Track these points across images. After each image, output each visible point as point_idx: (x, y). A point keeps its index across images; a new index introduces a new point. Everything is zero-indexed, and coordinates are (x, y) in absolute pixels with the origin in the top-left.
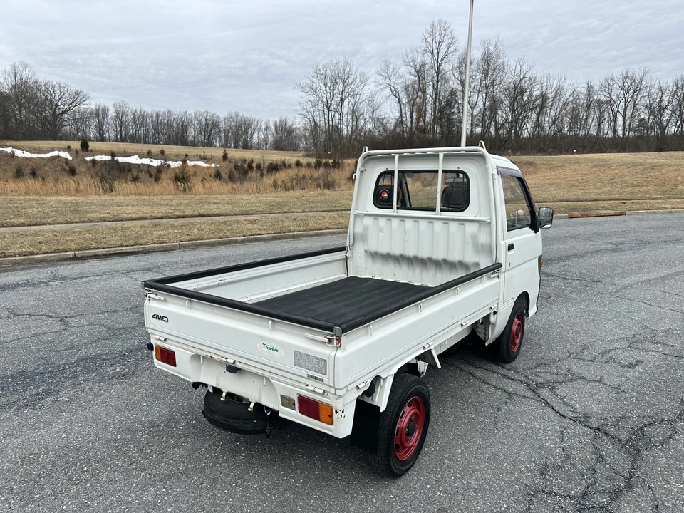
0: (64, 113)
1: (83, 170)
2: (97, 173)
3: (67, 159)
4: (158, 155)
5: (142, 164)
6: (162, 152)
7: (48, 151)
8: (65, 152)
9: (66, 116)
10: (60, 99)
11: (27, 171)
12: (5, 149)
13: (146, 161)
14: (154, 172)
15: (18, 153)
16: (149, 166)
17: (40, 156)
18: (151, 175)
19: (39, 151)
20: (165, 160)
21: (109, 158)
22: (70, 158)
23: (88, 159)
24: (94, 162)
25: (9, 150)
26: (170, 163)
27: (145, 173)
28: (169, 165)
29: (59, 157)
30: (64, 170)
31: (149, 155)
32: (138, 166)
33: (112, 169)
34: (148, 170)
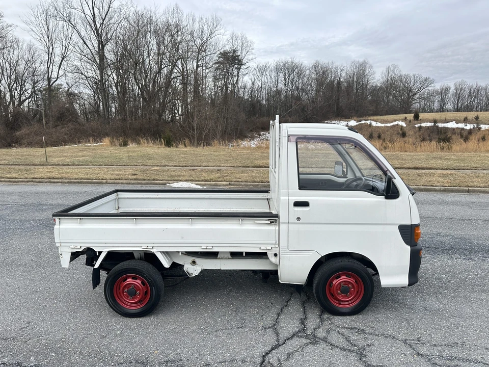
0: (415, 94)
1: (411, 134)
2: (420, 136)
3: (402, 126)
4: (473, 120)
5: (457, 128)
6: (477, 118)
7: (392, 122)
8: (402, 121)
9: (417, 96)
10: (413, 85)
11: (375, 135)
12: (367, 122)
13: (461, 125)
14: (465, 134)
15: (374, 124)
16: (463, 129)
17: (386, 125)
18: (462, 136)
19: (387, 122)
20: (478, 124)
21: (432, 124)
22: (405, 125)
23: (417, 126)
24: (420, 128)
25: (368, 122)
26: (482, 126)
27: (458, 135)
28: (480, 128)
29: (398, 125)
30: (398, 134)
31: (466, 120)
32: (454, 129)
33: (432, 132)
34: (460, 133)
